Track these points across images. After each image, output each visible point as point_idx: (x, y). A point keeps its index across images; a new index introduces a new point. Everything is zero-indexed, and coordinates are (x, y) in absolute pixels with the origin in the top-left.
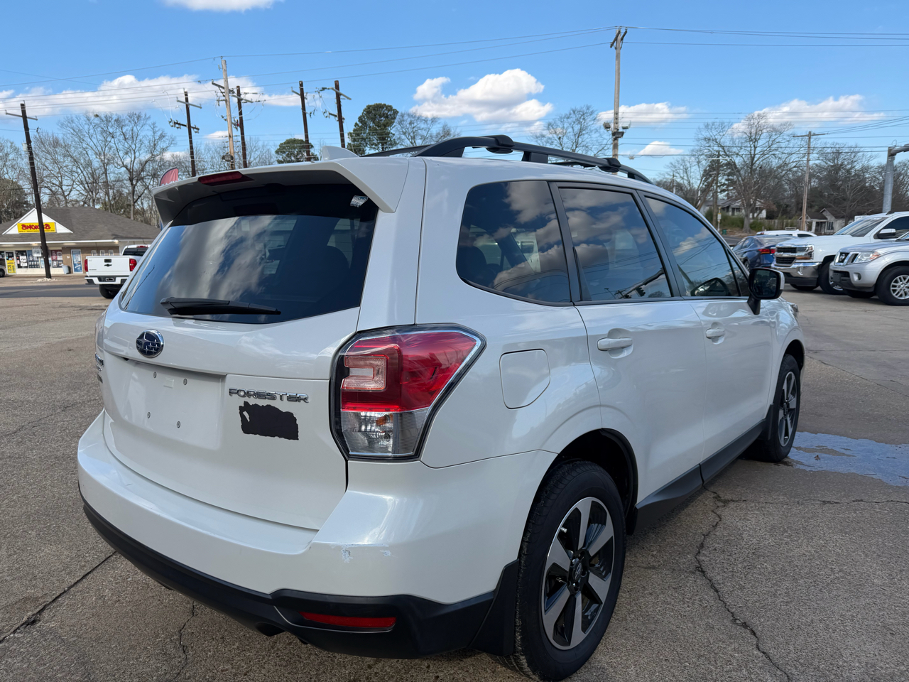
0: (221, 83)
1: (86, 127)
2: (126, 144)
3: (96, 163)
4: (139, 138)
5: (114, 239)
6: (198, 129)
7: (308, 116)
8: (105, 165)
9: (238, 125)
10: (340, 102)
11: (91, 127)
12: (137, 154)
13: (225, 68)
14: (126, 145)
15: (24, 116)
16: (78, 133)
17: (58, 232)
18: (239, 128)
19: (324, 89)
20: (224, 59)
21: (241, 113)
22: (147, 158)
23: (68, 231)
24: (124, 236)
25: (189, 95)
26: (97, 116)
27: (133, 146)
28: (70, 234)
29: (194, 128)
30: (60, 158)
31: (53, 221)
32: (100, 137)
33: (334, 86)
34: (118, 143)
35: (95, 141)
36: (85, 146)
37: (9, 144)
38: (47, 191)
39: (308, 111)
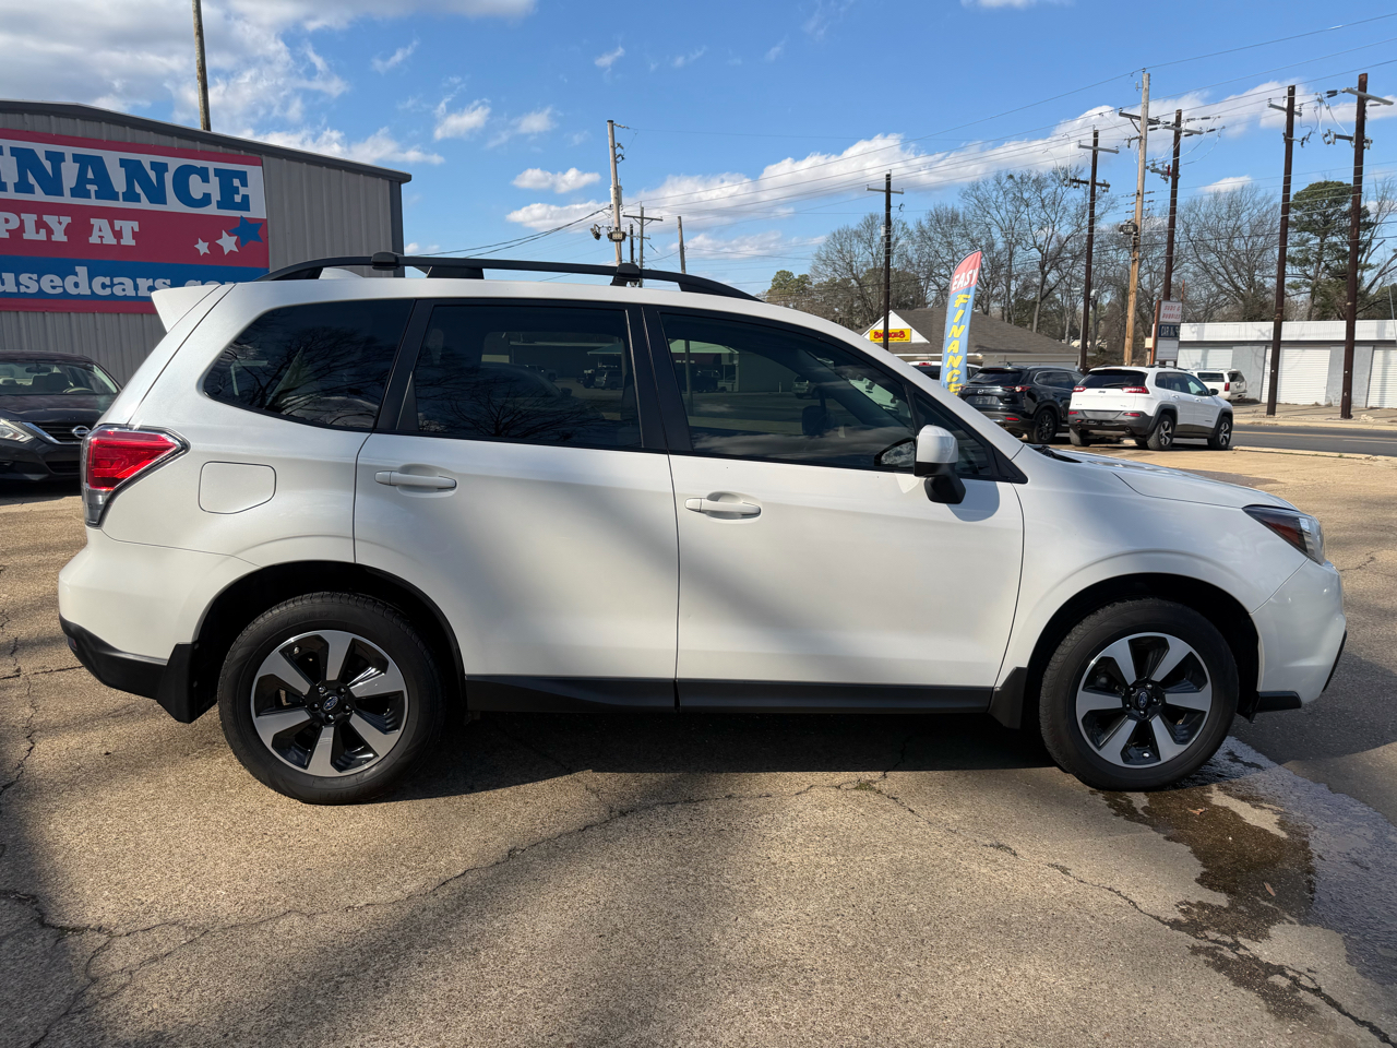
0: (1138, 112)
1: (995, 193)
2: (1043, 213)
3: (1000, 245)
4: (1064, 202)
5: (976, 352)
6: (1108, 186)
7: (1296, 145)
8: (1010, 247)
9: (1168, 174)
10: (1364, 111)
11: (1001, 193)
12: (1056, 228)
13: (1146, 86)
14: (1043, 215)
15: (888, 191)
16: (983, 204)
17: (913, 341)
18: (1170, 179)
19: (1333, 93)
20: (1147, 71)
21: (1176, 153)
22: (1070, 232)
23: (923, 340)
24: (993, 347)
25: (1100, 135)
26: (1011, 177)
27: (1053, 216)
28: (926, 344)
29: (1099, 184)
30: (957, 240)
31: (910, 327)
32: (1010, 208)
33: (1355, 85)
34: (1031, 215)
35: (1003, 212)
36: (988, 220)
37: (901, 226)
38: (935, 287)
39: (1297, 135)
